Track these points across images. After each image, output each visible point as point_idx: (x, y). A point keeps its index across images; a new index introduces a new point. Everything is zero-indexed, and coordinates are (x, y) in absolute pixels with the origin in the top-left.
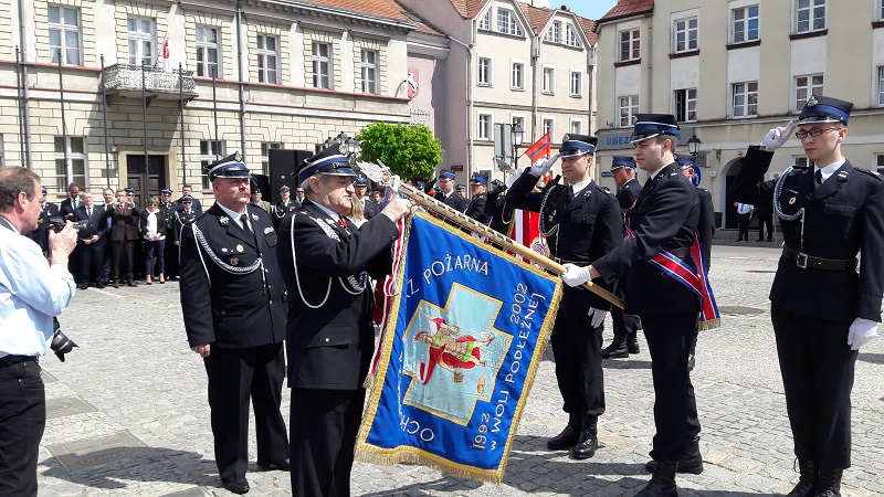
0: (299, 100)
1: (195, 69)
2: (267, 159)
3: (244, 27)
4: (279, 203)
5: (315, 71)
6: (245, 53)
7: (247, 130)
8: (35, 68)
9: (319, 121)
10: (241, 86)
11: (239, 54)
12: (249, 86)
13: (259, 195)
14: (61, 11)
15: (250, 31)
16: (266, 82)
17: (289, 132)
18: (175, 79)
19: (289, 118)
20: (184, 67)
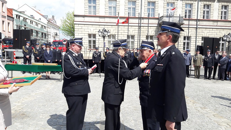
0: (215, 24)
1: (184, 16)
2: (203, 42)
3: (200, 3)
4: (206, 56)
5: (222, 14)
6: (199, 10)
7: (198, 33)
8: (143, 18)
9: (222, 30)
10: (197, 20)
11: (198, 11)
12: (200, 20)
13: (199, 52)
14: (151, 3)
15: (201, 4)
16: (205, 19)
17: (211, 33)
18: (178, 19)
19: (211, 29)
20: (181, 16)
